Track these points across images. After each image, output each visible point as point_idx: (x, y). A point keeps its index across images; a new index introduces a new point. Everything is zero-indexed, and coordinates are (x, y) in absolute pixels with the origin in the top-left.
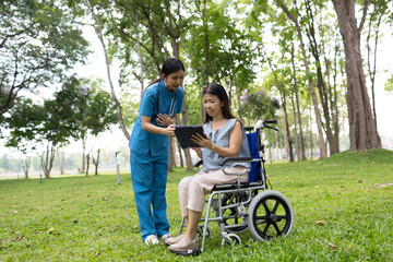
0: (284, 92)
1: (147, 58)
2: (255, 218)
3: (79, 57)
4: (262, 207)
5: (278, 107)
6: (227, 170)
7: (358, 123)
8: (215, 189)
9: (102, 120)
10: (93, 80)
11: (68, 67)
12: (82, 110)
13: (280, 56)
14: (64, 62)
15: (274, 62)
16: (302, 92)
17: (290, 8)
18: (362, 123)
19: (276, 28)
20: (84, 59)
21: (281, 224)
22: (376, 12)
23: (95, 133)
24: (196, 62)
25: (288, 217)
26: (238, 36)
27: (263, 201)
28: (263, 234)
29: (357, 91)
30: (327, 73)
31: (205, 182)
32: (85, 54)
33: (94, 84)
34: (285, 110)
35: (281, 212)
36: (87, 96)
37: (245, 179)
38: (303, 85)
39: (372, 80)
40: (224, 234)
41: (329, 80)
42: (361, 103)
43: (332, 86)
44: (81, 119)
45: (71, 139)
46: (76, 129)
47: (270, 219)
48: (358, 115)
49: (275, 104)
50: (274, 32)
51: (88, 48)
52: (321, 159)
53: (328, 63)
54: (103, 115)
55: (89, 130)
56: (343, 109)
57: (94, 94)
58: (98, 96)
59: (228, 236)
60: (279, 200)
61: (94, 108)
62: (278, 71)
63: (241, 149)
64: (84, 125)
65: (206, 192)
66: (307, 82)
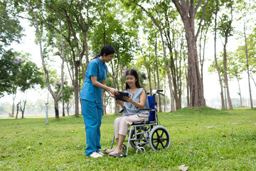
0: (150, 70)
1: (64, 42)
2: (153, 139)
3: (16, 38)
4: (155, 134)
5: (145, 78)
6: (140, 115)
7: (194, 91)
8: (133, 124)
9: (28, 81)
10: (23, 53)
11: (6, 44)
12: (14, 74)
13: (148, 46)
14: (4, 41)
15: (144, 50)
16: (160, 70)
17: (155, 18)
18: (196, 91)
19: (146, 29)
20: (19, 40)
21: (165, 143)
22: (205, 24)
23: (23, 90)
24: (96, 47)
25: (168, 139)
26: (123, 32)
27: (156, 131)
28: (156, 148)
29: (194, 72)
30: (176, 59)
31: (129, 121)
32: (20, 36)
33: (23, 56)
34: (150, 81)
35: (164, 136)
36: (19, 65)
37: (147, 119)
38: (161, 65)
39: (202, 65)
40: (138, 147)
41: (177, 63)
42: (196, 79)
43: (178, 67)
44: (14, 80)
45: (5, 93)
46: (10, 86)
47: (159, 140)
48: (194, 86)
49: (144, 77)
50: (145, 31)
51: (22, 32)
52: (172, 111)
53: (176, 53)
54: (30, 78)
55: (19, 88)
56: (184, 81)
57: (25, 64)
58: (27, 65)
59: (140, 148)
60: (164, 131)
61: (24, 73)
62: (146, 56)
63: (145, 104)
64: (15, 84)
65: (129, 126)
66: (163, 64)
